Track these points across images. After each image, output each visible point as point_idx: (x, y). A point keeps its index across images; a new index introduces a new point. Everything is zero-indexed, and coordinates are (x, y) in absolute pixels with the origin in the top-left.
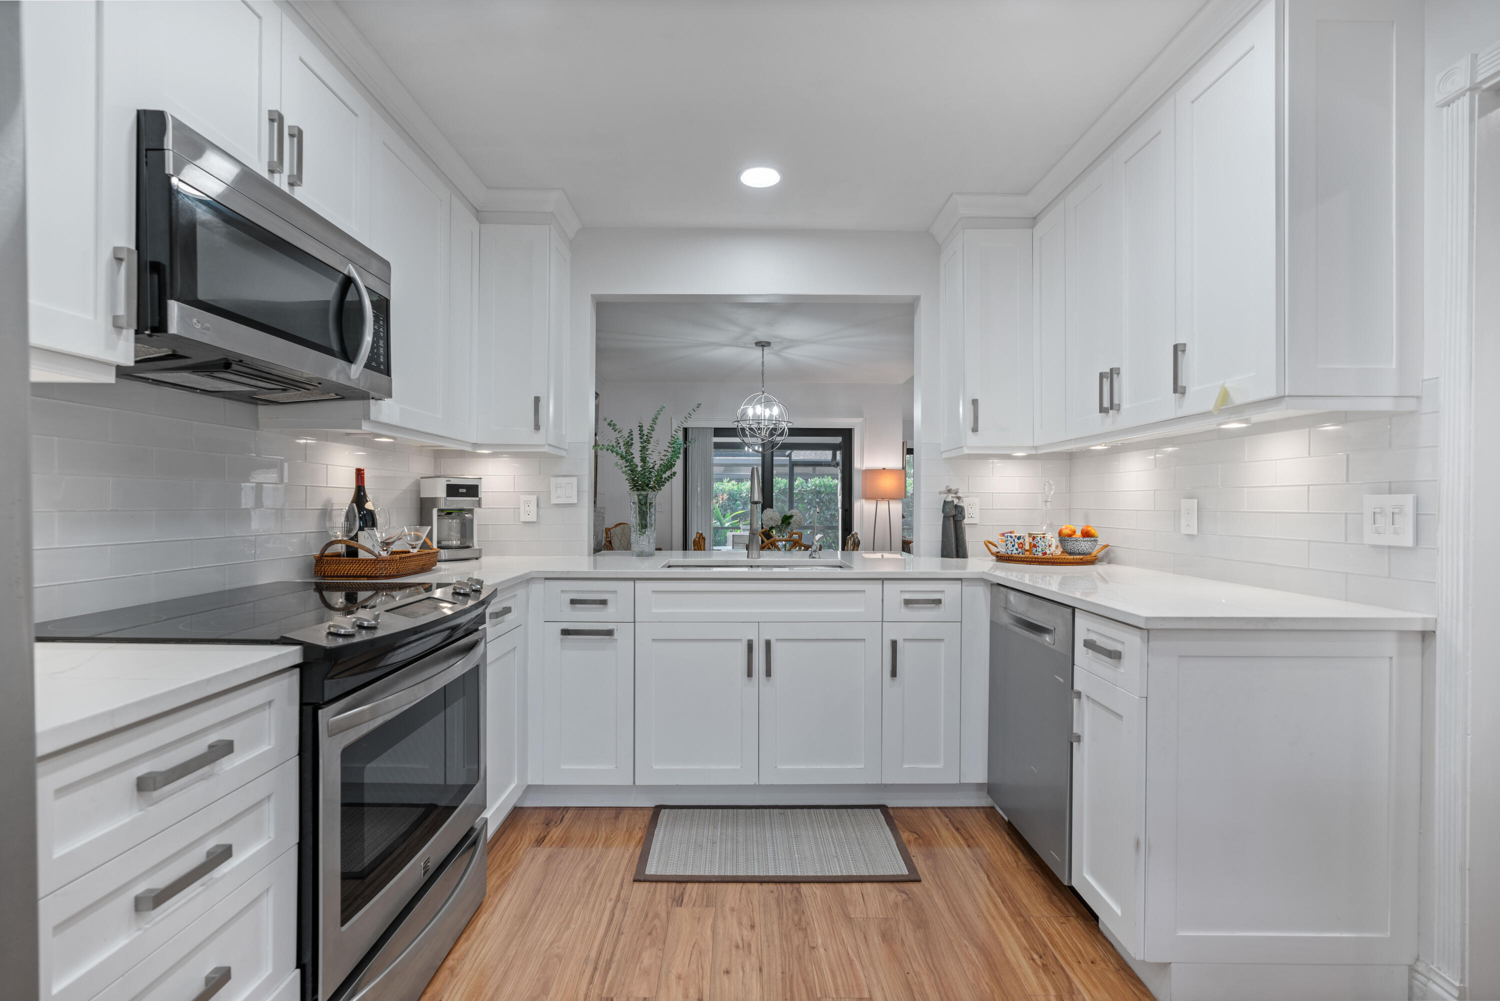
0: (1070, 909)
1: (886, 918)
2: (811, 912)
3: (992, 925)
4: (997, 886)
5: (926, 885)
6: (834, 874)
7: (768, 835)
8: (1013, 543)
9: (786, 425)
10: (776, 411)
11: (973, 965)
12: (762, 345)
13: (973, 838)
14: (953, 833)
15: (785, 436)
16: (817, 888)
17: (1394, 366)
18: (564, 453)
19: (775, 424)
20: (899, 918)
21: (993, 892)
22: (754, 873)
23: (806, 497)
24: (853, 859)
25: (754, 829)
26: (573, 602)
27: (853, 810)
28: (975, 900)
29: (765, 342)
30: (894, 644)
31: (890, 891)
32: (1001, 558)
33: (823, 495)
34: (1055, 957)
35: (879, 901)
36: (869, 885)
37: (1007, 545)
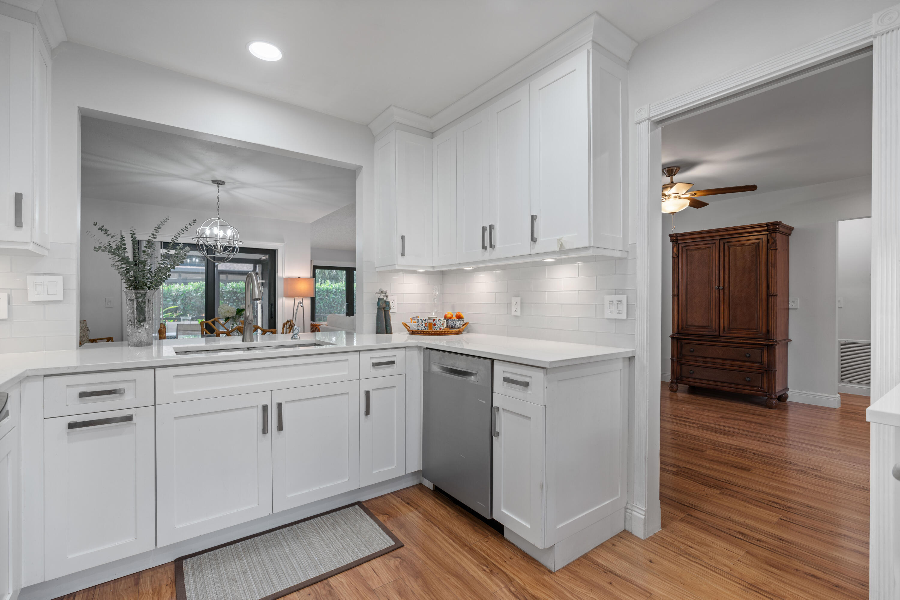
0: (487, 532)
1: (395, 580)
2: (345, 598)
3: (455, 558)
4: (446, 532)
5: (409, 547)
6: (349, 563)
7: (287, 550)
8: (422, 324)
9: (237, 243)
10: (229, 233)
11: (457, 588)
12: (218, 183)
13: (419, 506)
14: (407, 507)
15: (236, 252)
16: (340, 578)
17: (621, 237)
18: (46, 253)
19: (229, 242)
20: (403, 577)
21: (446, 537)
22: (289, 585)
23: (226, 296)
24: (356, 546)
25: (274, 549)
26: (83, 395)
27: (340, 511)
28: (439, 546)
29: (221, 181)
30: (367, 393)
31: (389, 560)
32: (413, 333)
33: (239, 295)
34: (493, 563)
35: (385, 570)
36: (374, 561)
37: (418, 325)
